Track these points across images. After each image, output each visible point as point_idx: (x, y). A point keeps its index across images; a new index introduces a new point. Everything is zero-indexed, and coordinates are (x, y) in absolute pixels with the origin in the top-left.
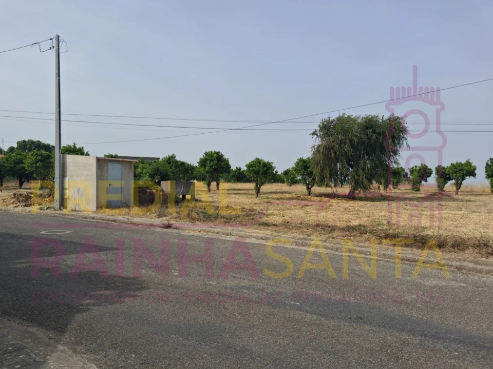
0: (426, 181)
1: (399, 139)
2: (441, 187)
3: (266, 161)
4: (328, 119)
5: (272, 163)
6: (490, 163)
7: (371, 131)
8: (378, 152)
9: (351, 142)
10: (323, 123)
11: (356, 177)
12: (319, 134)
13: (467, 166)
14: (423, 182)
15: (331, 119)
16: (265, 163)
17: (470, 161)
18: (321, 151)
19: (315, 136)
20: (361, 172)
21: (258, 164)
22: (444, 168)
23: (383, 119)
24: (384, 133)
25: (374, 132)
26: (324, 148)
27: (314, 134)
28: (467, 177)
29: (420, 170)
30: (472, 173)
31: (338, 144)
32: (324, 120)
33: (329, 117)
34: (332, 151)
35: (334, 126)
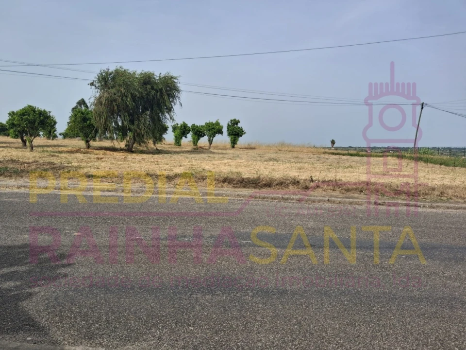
0: (186, 137)
1: (173, 97)
2: (195, 143)
3: (43, 110)
4: (107, 70)
5: (50, 112)
6: (230, 124)
7: (149, 86)
8: (155, 108)
9: (133, 96)
10: (101, 74)
11: (138, 130)
12: (97, 86)
13: (217, 125)
14: (183, 138)
15: (110, 71)
16: (42, 111)
17: (219, 121)
18: (104, 102)
19: (93, 87)
20: (142, 126)
21: (32, 113)
22: (197, 126)
23: (160, 76)
24: (161, 90)
25: (152, 88)
26: (106, 100)
27: (92, 84)
28: (217, 135)
29: (181, 126)
30: (220, 132)
31: (119, 97)
32: (102, 71)
33: (108, 69)
34: (114, 104)
35: (113, 78)
